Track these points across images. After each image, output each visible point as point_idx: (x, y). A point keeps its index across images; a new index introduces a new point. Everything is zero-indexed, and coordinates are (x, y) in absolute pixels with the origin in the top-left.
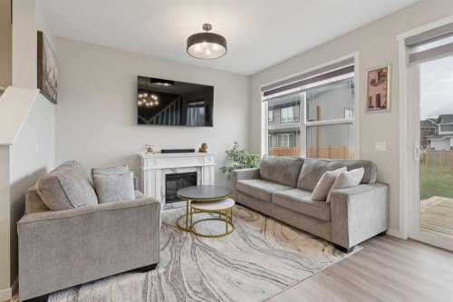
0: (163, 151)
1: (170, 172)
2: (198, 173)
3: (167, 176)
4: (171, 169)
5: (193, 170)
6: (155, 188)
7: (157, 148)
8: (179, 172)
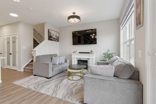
0: (80, 53)
1: (79, 59)
2: (88, 61)
3: (78, 60)
4: (79, 58)
5: (86, 60)
6: (75, 62)
7: (78, 52)
8: (81, 59)
